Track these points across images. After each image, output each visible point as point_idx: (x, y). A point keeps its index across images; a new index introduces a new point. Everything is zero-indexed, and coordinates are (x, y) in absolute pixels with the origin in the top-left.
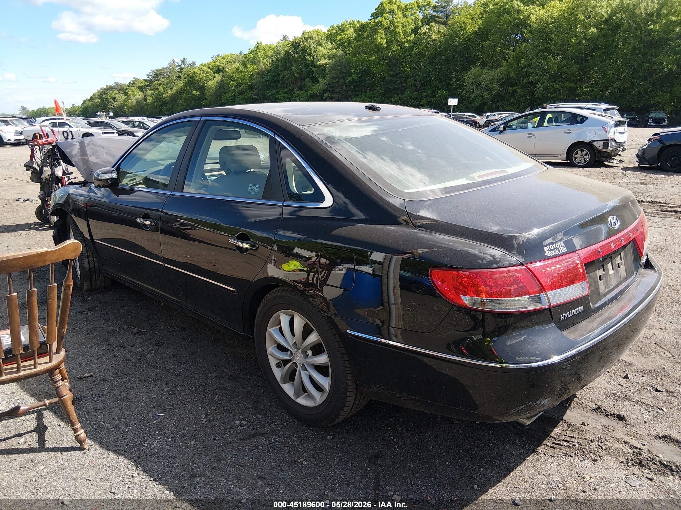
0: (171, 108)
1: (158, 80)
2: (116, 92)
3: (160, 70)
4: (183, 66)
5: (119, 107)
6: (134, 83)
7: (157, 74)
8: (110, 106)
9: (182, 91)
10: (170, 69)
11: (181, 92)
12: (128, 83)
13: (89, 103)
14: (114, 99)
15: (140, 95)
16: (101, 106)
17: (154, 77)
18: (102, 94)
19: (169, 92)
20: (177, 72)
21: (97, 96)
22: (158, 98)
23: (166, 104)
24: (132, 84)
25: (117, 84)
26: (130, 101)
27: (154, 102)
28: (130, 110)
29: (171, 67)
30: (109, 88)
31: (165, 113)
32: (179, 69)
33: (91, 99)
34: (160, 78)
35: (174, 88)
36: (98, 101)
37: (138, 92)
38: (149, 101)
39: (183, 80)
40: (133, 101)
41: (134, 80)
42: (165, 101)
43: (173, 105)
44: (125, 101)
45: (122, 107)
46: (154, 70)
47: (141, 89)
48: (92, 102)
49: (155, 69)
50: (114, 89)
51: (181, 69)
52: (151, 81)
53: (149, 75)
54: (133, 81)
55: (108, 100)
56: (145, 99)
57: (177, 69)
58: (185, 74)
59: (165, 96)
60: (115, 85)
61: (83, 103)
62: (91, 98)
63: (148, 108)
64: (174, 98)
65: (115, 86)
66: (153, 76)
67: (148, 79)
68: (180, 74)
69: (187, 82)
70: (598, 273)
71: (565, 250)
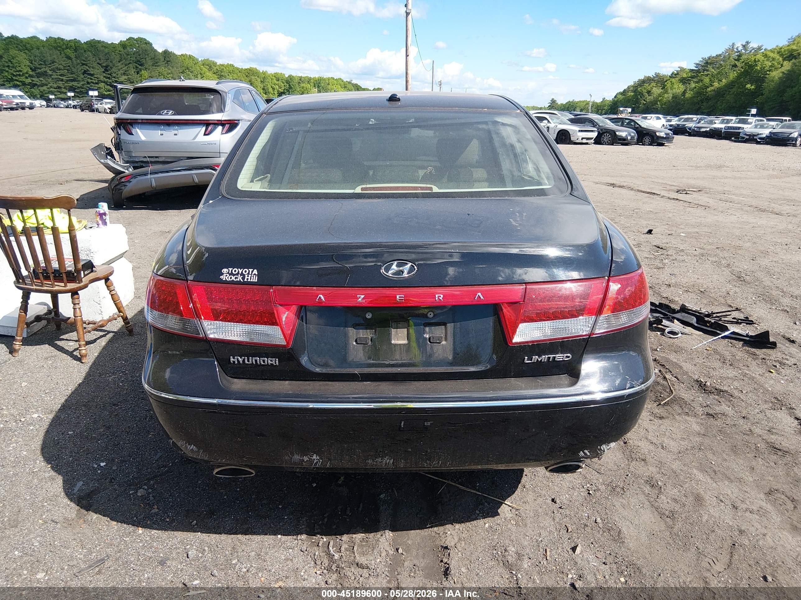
0: (714, 105)
1: (707, 71)
2: (653, 84)
3: (713, 57)
4: (743, 51)
5: (651, 102)
6: (678, 74)
7: (708, 63)
8: (643, 101)
9: (733, 84)
10: (724, 57)
11: (731, 85)
12: (670, 74)
13: (620, 97)
14: (649, 92)
15: (679, 88)
16: (633, 100)
17: (703, 66)
18: (637, 87)
19: (716, 84)
20: (733, 60)
21: (632, 89)
22: (700, 93)
23: (708, 99)
24: (674, 76)
25: (657, 75)
26: (666, 95)
27: (694, 97)
28: (663, 106)
29: (727, 54)
30: (648, 80)
31: (704, 111)
32: (737, 55)
33: (624, 93)
34: (710, 68)
35: (724, 80)
36: (631, 95)
37: (678, 85)
38: (688, 95)
39: (739, 70)
40: (668, 96)
41: (679, 69)
42: (708, 96)
43: (717, 102)
44: (660, 95)
45: (655, 102)
46: (705, 58)
47: (684, 81)
48: (624, 95)
49: (706, 56)
50: (653, 80)
51: (739, 56)
52: (698, 71)
53: (697, 64)
54: (677, 71)
55: (642, 94)
56: (684, 93)
57: (735, 55)
58: (743, 62)
59: (709, 89)
60: (654, 75)
61: (615, 97)
62: (625, 90)
63: (684, 104)
64: (720, 93)
65: (654, 77)
66: (703, 64)
67: (695, 69)
68: (736, 62)
69: (742, 72)
70: (352, 332)
71: (255, 279)
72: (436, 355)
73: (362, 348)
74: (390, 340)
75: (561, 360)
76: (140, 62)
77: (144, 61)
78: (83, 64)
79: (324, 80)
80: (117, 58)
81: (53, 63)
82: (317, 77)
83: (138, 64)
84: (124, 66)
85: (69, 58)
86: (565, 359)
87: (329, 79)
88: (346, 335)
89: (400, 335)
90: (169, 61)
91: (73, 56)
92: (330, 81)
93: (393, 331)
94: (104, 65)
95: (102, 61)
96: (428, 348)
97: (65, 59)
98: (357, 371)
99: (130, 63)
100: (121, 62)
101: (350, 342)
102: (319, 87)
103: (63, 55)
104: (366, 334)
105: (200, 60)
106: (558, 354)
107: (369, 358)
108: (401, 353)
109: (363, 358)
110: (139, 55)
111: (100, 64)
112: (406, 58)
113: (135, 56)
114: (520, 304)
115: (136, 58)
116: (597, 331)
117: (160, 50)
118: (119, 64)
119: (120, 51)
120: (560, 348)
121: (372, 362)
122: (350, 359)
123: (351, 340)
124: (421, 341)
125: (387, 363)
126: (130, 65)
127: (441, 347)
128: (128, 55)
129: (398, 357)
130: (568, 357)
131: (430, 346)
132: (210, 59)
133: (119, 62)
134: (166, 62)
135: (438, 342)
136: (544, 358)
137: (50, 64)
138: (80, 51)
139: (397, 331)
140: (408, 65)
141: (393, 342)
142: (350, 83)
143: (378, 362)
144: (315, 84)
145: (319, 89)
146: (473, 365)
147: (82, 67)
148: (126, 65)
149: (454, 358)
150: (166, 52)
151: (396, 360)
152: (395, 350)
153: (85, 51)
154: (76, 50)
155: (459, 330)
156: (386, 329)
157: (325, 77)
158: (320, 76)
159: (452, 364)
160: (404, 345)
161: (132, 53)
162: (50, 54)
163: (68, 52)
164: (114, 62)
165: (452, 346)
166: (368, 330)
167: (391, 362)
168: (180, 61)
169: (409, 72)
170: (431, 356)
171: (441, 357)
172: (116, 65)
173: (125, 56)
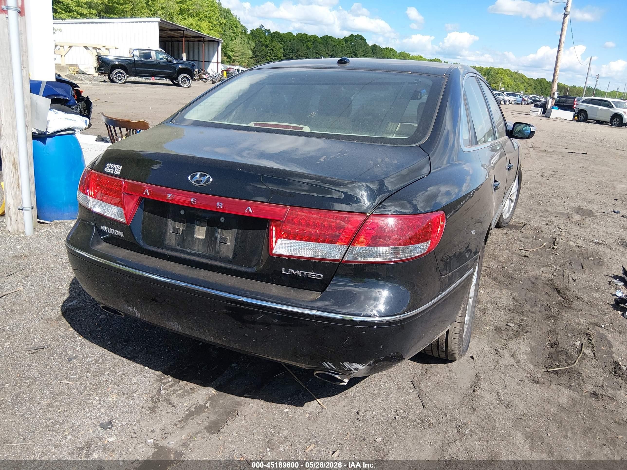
70: (170, 222)
71: (118, 172)
72: (221, 253)
73: (175, 236)
74: (193, 234)
75: (314, 277)
76: (355, 53)
77: (358, 53)
78: (317, 53)
79: (495, 70)
80: (340, 49)
81: (298, 51)
82: (488, 67)
83: (353, 54)
84: (343, 55)
85: (309, 48)
86: (317, 278)
87: (498, 69)
88: (166, 224)
89: (201, 231)
90: (375, 53)
91: (311, 47)
92: (499, 71)
93: (197, 227)
94: (330, 54)
95: (330, 52)
96: (217, 246)
97: (306, 49)
98: (168, 252)
99: (348, 54)
100: (342, 53)
101: (168, 230)
102: (488, 75)
103: (305, 46)
104: (181, 227)
105: (398, 52)
106: (311, 272)
107: (178, 245)
108: (199, 246)
109: (174, 244)
110: (355, 48)
111: (327, 54)
112: (558, 53)
113: (352, 48)
114: (280, 222)
115: (353, 50)
116: (346, 259)
117: (371, 44)
118: (340, 54)
119: (342, 44)
120: (312, 267)
121: (179, 248)
122: (166, 243)
123: (169, 228)
124: (213, 239)
125: (189, 251)
126: (347, 55)
127: (226, 247)
128: (347, 47)
129: (196, 248)
130: (320, 276)
131: (218, 244)
132: (406, 52)
133: (341, 52)
134: (373, 53)
135: (224, 242)
136: (299, 272)
137: (296, 52)
138: (316, 43)
139: (199, 228)
140: (559, 58)
141: (195, 236)
142: (517, 73)
143: (183, 249)
144: (485, 73)
145: (488, 77)
146: (245, 266)
147: (316, 55)
148: (345, 55)
149: (233, 258)
150: (374, 46)
151: (195, 250)
152: (195, 242)
153: (320, 44)
154: (314, 43)
155: (240, 235)
156: (192, 224)
157: (495, 68)
158: (492, 67)
159: (230, 262)
160: (202, 239)
161: (351, 46)
162: (297, 45)
163: (309, 44)
164: (337, 52)
165: (233, 248)
166: (181, 224)
167: (191, 251)
168: (383, 53)
169: (558, 64)
170: (218, 252)
171: (225, 255)
172: (338, 55)
173: (346, 48)
